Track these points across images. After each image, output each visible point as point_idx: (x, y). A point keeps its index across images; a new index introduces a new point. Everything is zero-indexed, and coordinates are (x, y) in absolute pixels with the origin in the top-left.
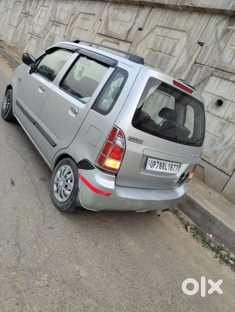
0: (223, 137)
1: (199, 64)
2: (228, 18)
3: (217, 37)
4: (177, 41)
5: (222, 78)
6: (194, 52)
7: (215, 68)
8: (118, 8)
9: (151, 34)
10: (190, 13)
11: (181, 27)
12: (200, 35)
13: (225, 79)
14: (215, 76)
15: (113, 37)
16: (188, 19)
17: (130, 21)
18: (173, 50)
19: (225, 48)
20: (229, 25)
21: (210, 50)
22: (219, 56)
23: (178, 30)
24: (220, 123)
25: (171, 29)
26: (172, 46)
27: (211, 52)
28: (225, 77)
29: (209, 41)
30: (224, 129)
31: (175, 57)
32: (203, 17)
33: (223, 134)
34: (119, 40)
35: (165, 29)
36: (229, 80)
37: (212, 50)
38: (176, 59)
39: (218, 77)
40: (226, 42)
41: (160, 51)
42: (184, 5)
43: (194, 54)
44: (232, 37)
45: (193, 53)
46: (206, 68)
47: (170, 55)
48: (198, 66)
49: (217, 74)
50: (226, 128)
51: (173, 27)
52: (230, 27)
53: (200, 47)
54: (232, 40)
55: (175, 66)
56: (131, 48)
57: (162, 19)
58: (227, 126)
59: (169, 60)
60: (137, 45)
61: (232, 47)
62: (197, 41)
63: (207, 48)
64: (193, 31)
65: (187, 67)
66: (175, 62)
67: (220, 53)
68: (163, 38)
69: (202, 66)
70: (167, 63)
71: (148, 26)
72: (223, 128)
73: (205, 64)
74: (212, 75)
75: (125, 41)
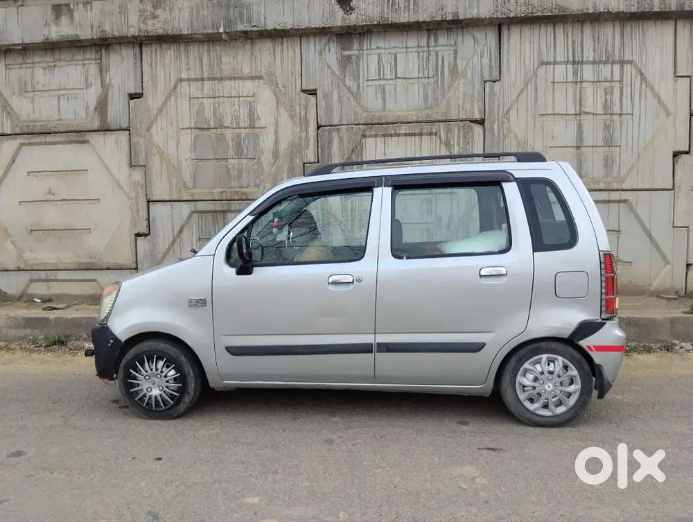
0: (440, 219)
1: (329, 126)
2: (335, 37)
3: (333, 73)
4: (252, 99)
5: (384, 136)
6: (306, 109)
7: (363, 124)
8: (21, 64)
9: (173, 99)
10: (250, 41)
11: (246, 71)
12: (298, 78)
13: (391, 135)
14: (370, 136)
15: (52, 130)
16: (252, 54)
17: (88, 85)
18: (252, 116)
19: (358, 86)
20: (343, 49)
21: (335, 96)
22: (358, 103)
23: (242, 78)
24: (422, 202)
25: (221, 79)
26: (247, 111)
27: (340, 101)
28: (390, 133)
29: (323, 83)
30: (434, 207)
31: (266, 128)
32: (285, 44)
33: (436, 214)
34: (81, 132)
35: (206, 82)
36: (398, 135)
37: (339, 96)
38: (271, 130)
39: (376, 136)
40: (356, 78)
41: (221, 126)
42: (237, 31)
43: (306, 113)
44: (361, 66)
45: (303, 112)
46: (347, 128)
47: (252, 127)
48: (330, 130)
49: (373, 133)
50: (436, 205)
51: (226, 74)
52: (347, 53)
53: (312, 98)
54: (363, 71)
55: (276, 143)
56: (134, 139)
57: (184, 64)
58: (434, 200)
59: (257, 137)
60: (148, 130)
61: (370, 83)
62: (299, 89)
63: (327, 96)
64: (278, 73)
65: (307, 138)
66: (272, 137)
67: (355, 98)
68: (212, 100)
69: (337, 127)
70: (256, 144)
71: (155, 85)
72: (431, 207)
73: (340, 123)
74: (364, 136)
75: (105, 129)
